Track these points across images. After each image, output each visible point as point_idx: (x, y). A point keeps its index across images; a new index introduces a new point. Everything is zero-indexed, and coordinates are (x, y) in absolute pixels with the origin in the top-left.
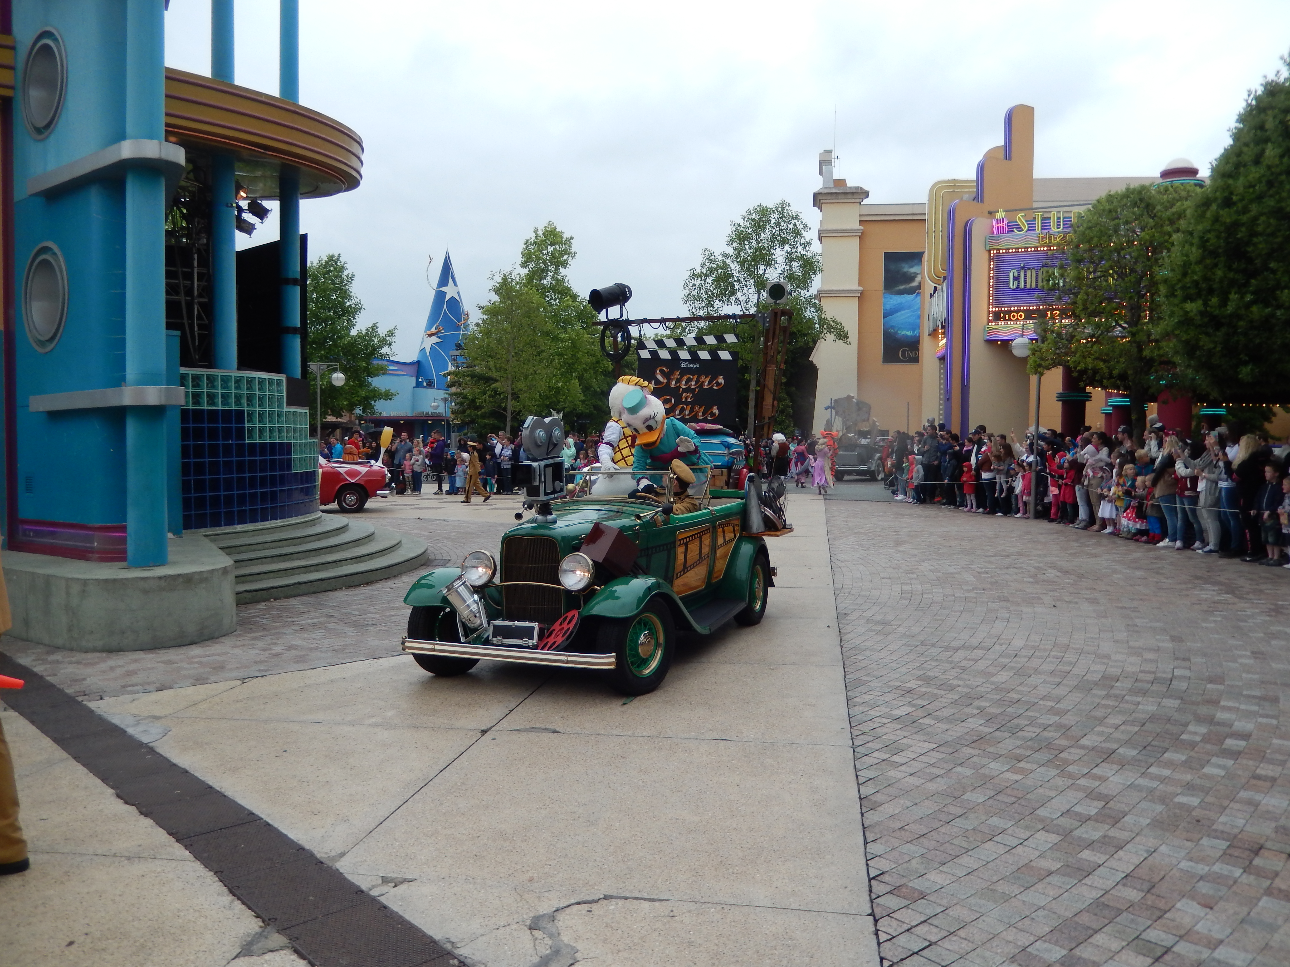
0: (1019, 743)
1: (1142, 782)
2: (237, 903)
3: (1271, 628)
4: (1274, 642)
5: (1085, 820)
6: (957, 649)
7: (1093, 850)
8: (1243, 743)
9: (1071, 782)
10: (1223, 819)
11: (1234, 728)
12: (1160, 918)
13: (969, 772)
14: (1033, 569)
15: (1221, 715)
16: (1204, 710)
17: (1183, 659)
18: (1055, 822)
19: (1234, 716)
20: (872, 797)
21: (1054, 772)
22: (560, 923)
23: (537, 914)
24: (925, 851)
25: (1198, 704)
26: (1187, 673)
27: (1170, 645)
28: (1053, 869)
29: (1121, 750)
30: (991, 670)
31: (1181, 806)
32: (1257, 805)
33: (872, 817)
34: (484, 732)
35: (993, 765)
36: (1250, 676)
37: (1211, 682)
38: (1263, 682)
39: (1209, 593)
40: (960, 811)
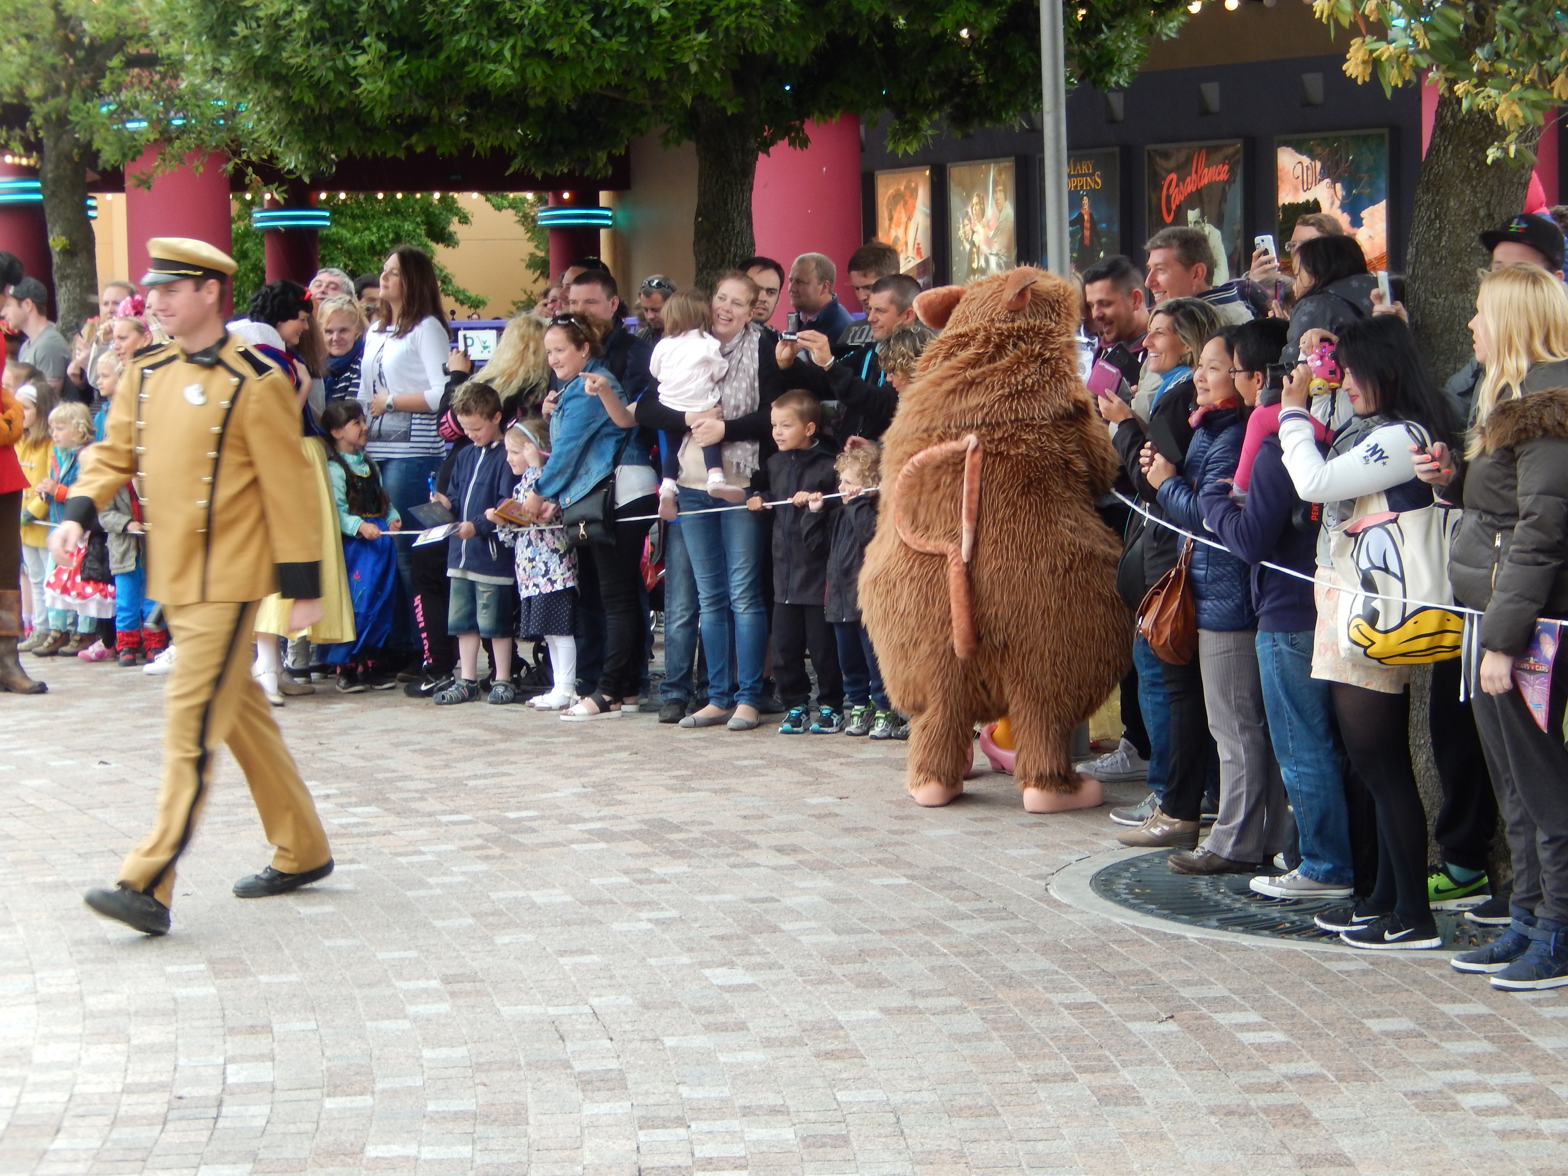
3: (493, 896)
4: (502, 939)
17: (253, 1030)
26: (265, 1073)
36: (444, 1052)
37: (334, 1089)
38: (478, 1067)
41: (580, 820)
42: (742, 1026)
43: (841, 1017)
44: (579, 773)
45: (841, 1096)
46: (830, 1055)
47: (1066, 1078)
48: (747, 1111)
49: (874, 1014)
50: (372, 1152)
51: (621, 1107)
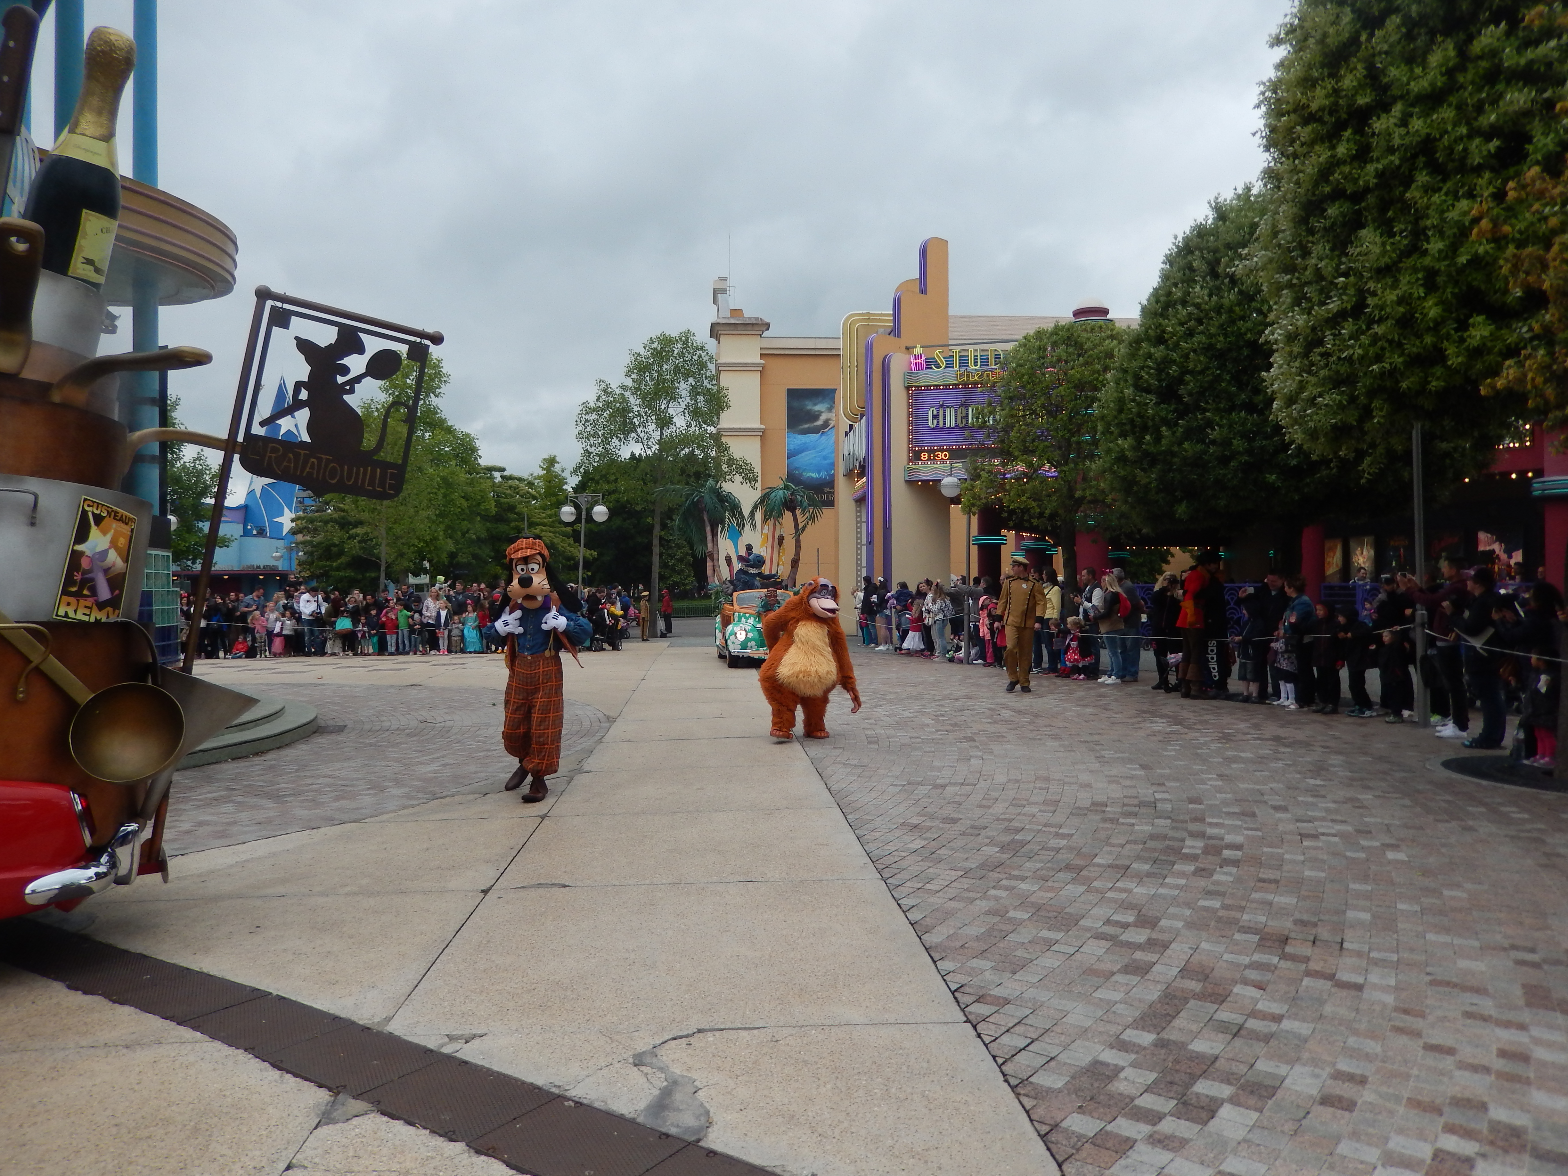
0: (1039, 865)
1: (1162, 891)
2: (288, 1076)
3: (1227, 753)
4: (1234, 766)
5: (1125, 926)
6: (944, 787)
7: (1144, 951)
8: (1240, 853)
9: (1100, 896)
10: (1245, 917)
11: (1226, 841)
12: (1223, 1001)
13: (1004, 894)
14: (987, 711)
15: (1210, 831)
16: (1194, 827)
17: (1159, 784)
18: (1100, 930)
19: (1223, 831)
20: (922, 922)
21: (1082, 888)
22: (664, 1058)
23: (636, 1052)
24: (994, 964)
25: (1186, 822)
26: (1166, 796)
27: (1142, 773)
28: (1115, 970)
29: (1134, 865)
30: (984, 802)
31: (1206, 909)
32: (1270, 904)
33: (931, 939)
34: (485, 892)
35: (1023, 886)
36: (1224, 795)
37: (1191, 802)
38: (1237, 800)
39: (1160, 725)
40: (1011, 928)
41: (1249, 734)
42: (1324, 796)
43: (1359, 796)
44: (1246, 720)
45: (1365, 819)
46: (1358, 807)
47: (1447, 821)
48: (1333, 821)
49: (1370, 797)
50: (1208, 820)
51: (1289, 816)
